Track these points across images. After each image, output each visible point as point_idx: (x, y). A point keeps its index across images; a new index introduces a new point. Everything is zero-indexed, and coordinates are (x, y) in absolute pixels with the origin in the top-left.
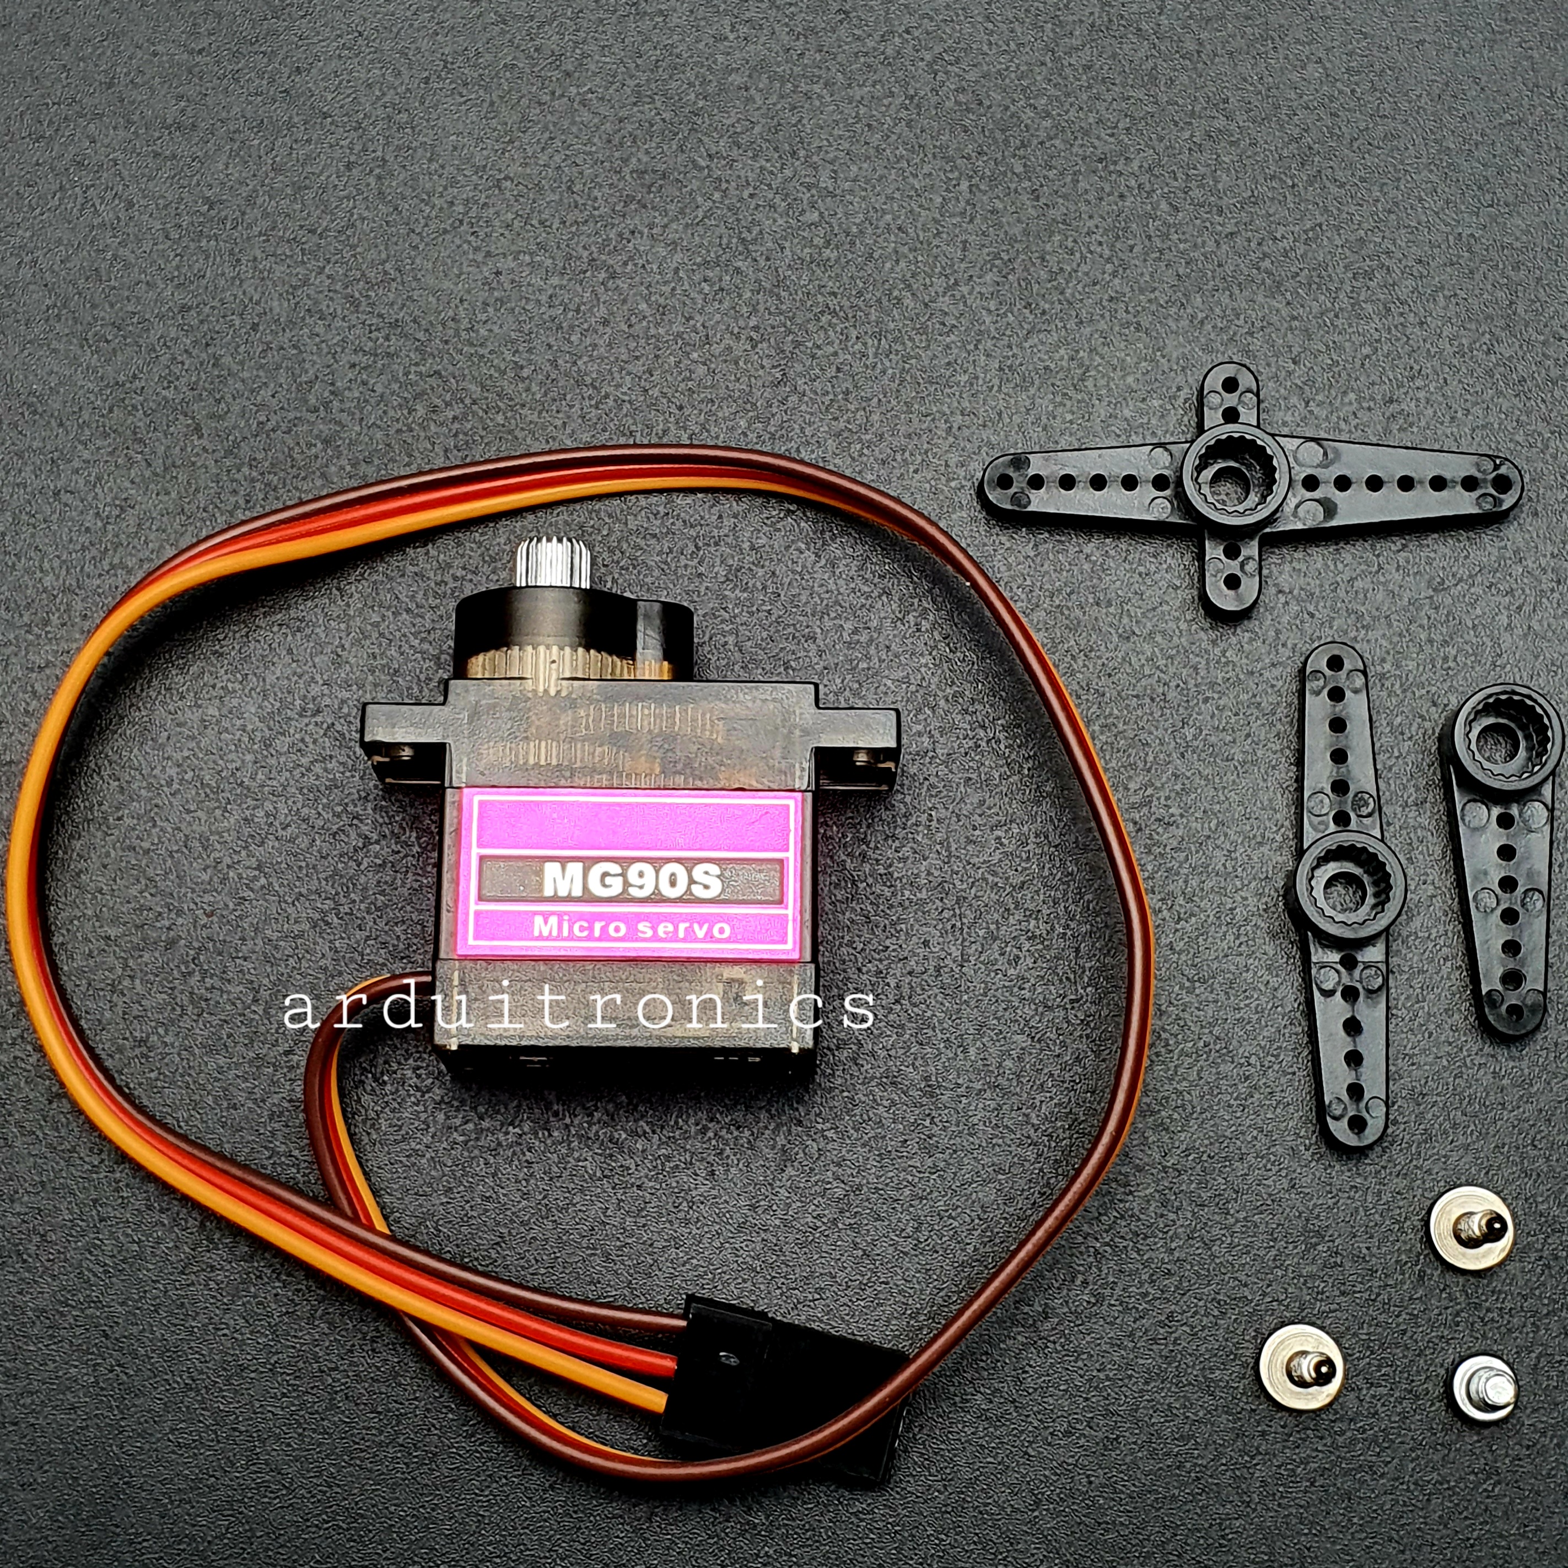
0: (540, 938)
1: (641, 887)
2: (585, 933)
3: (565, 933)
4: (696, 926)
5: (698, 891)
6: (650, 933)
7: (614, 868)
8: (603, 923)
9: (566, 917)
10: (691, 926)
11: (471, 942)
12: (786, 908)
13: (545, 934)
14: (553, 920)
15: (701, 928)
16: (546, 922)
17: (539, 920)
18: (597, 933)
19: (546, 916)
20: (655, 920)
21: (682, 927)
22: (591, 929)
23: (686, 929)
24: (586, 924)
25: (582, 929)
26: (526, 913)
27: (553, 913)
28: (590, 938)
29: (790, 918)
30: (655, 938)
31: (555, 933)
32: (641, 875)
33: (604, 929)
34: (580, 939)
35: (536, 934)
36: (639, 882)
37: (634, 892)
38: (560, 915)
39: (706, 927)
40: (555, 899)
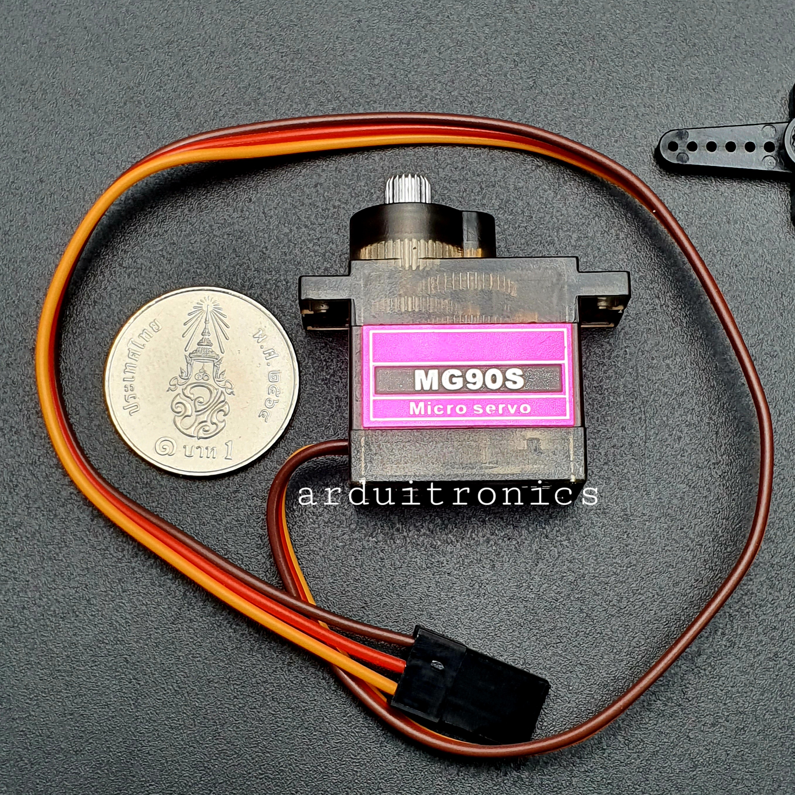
0: (414, 415)
1: (474, 383)
2: (442, 412)
3: (429, 412)
4: (509, 407)
5: (509, 385)
6: (481, 411)
7: (457, 372)
8: (452, 406)
9: (429, 403)
10: (507, 407)
11: (372, 419)
12: (565, 394)
13: (417, 413)
14: (422, 405)
15: (512, 407)
16: (417, 406)
17: (412, 405)
18: (449, 412)
19: (417, 402)
20: (484, 403)
21: (501, 407)
22: (445, 409)
23: (503, 408)
24: (441, 407)
25: (439, 410)
26: (404, 401)
27: (421, 401)
28: (445, 415)
29: (567, 400)
30: (485, 414)
31: (423, 413)
32: (474, 376)
33: (453, 409)
34: (438, 416)
35: (412, 413)
36: (473, 380)
37: (470, 386)
38: (425, 401)
39: (515, 406)
40: (422, 392)
